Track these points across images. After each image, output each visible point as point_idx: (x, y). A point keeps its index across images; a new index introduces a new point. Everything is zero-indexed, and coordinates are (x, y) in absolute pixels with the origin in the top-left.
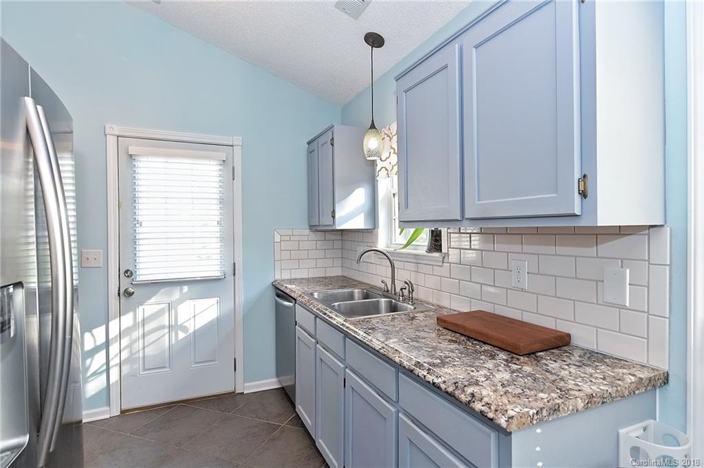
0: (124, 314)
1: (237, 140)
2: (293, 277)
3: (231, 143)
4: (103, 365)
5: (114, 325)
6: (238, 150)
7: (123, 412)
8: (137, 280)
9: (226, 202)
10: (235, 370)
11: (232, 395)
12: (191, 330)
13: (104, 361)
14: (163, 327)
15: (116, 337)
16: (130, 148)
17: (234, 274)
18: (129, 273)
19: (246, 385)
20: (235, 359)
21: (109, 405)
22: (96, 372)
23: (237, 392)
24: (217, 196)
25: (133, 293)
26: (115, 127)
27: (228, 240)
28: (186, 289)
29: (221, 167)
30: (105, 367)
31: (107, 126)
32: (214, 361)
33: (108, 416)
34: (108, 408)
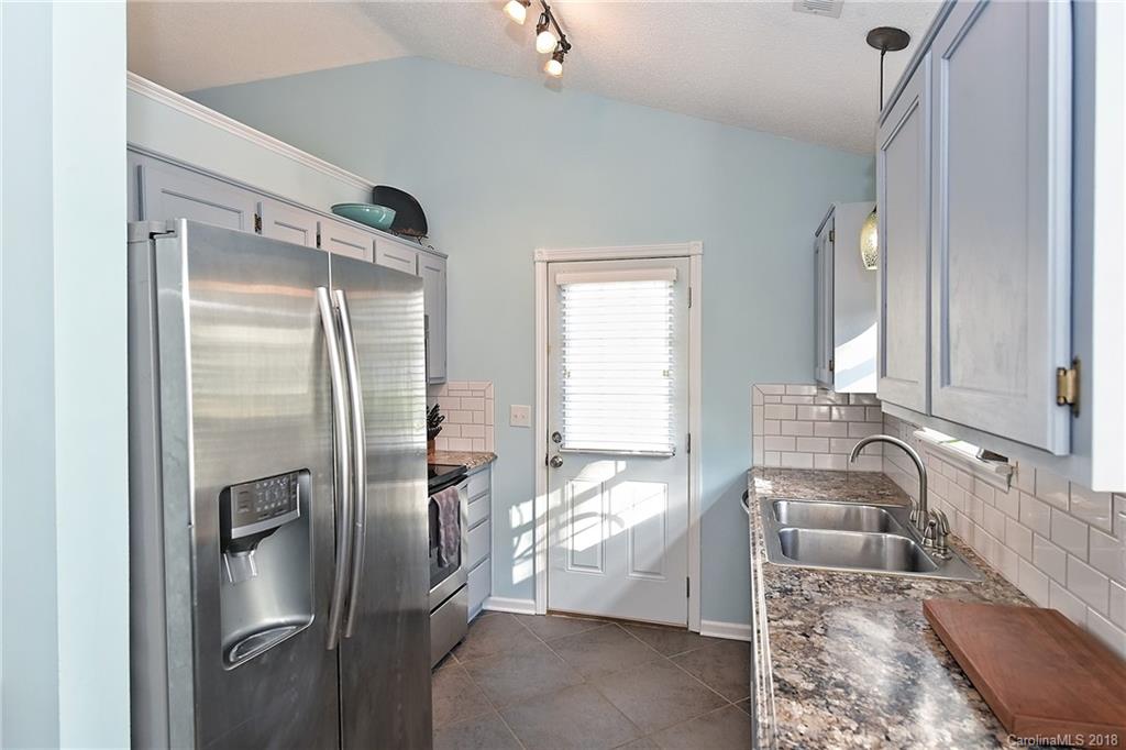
0: (553, 490)
1: (696, 247)
2: (786, 464)
3: (685, 252)
4: (528, 549)
5: (541, 501)
6: (696, 262)
7: (549, 612)
8: (566, 446)
9: (679, 342)
10: (688, 595)
11: (683, 630)
12: (628, 525)
13: (531, 543)
14: (594, 514)
15: (543, 516)
16: (558, 276)
17: (689, 451)
18: (557, 437)
19: (703, 622)
20: (688, 579)
21: (535, 599)
22: (522, 554)
23: (690, 629)
24: (667, 334)
25: (561, 463)
26: (544, 251)
27: (681, 399)
28: (622, 465)
29: (670, 291)
30: (531, 551)
31: (536, 251)
32: (658, 574)
33: (533, 613)
34: (532, 602)
